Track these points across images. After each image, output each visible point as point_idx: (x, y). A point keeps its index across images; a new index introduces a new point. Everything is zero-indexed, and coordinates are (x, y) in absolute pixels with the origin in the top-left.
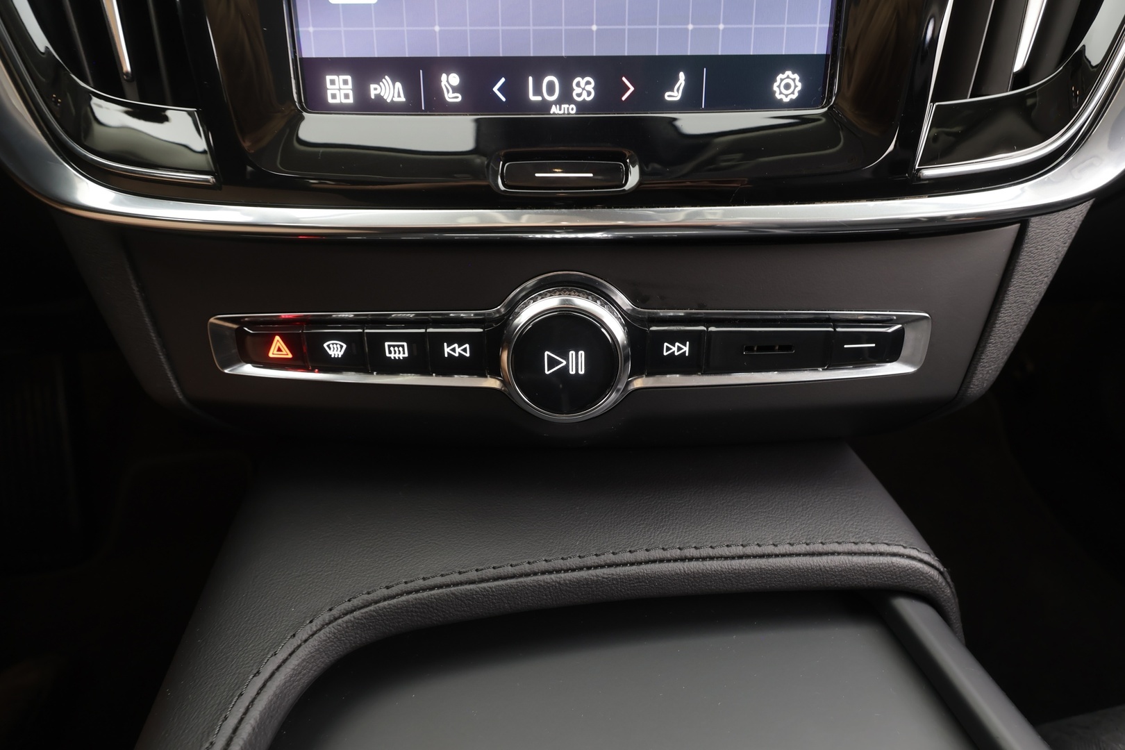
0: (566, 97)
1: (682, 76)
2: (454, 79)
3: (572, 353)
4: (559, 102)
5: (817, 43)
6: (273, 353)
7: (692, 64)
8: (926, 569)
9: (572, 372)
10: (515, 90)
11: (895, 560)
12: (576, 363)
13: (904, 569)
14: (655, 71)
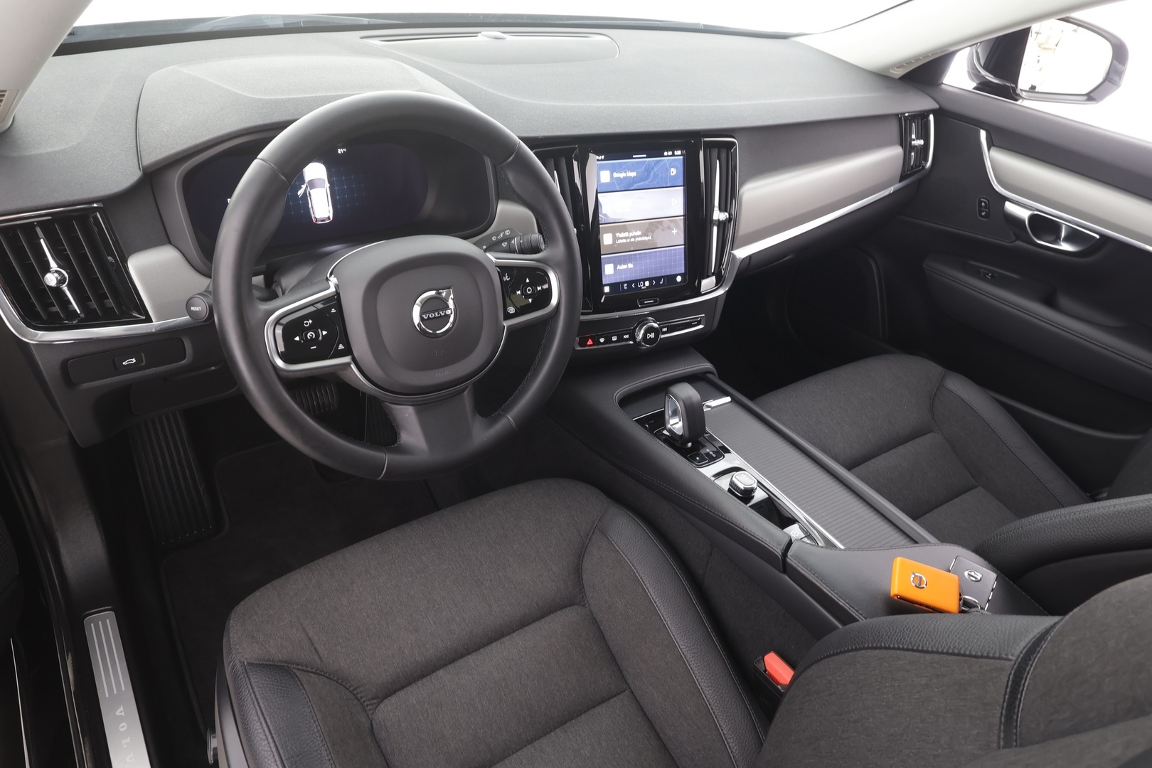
0: (644, 285)
1: (662, 280)
2: (626, 285)
5: (683, 270)
6: (588, 343)
7: (664, 277)
8: (711, 367)
9: (652, 337)
10: (636, 285)
11: (706, 366)
12: (652, 335)
13: (707, 368)
14: (658, 279)
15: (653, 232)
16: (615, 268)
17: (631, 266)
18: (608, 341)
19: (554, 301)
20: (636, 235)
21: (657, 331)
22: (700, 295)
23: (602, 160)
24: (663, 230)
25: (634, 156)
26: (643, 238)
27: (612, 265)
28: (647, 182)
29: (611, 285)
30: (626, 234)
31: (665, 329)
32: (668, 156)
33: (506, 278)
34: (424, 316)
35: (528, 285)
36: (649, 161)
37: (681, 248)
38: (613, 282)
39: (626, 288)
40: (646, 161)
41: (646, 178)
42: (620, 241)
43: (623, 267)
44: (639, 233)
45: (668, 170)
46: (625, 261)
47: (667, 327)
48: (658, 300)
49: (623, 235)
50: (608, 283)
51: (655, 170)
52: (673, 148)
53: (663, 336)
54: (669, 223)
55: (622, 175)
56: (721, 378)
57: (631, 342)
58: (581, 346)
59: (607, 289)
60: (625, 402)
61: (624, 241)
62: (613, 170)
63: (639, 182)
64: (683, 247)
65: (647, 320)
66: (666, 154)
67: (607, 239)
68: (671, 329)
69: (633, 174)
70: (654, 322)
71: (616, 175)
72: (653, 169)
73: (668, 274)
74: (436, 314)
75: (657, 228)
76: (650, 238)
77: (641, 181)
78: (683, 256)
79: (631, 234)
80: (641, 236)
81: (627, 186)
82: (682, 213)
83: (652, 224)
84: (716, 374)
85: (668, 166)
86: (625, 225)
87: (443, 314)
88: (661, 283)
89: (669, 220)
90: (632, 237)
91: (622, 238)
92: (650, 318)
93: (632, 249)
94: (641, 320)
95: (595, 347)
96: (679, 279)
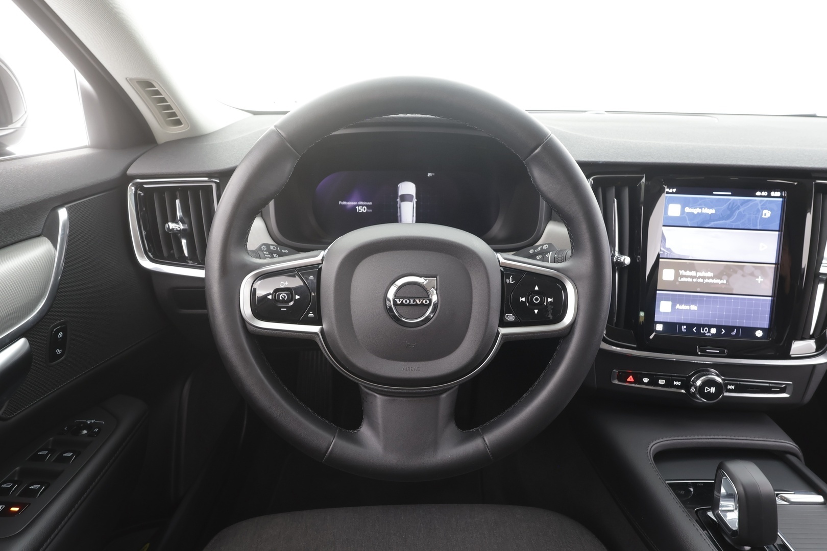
0: (709, 332)
1: (735, 330)
2: (685, 327)
3: (712, 388)
4: (708, 333)
5: (766, 325)
6: (628, 380)
7: (738, 328)
8: (795, 447)
9: (711, 392)
10: (698, 330)
11: (786, 444)
12: (713, 390)
13: (789, 447)
14: (729, 329)
15: (729, 276)
16: (673, 306)
17: (694, 307)
18: (653, 382)
19: (568, 320)
20: (706, 276)
21: (720, 388)
22: (789, 357)
23: (673, 193)
24: (743, 276)
25: (714, 193)
26: (715, 281)
27: (669, 304)
28: (728, 221)
29: (665, 324)
30: (693, 273)
31: (732, 387)
32: (761, 196)
33: (510, 281)
34: (397, 300)
35: (537, 293)
36: (734, 199)
37: (767, 300)
38: (669, 321)
39: (683, 330)
40: (730, 199)
41: (729, 217)
42: (684, 279)
43: (684, 307)
44: (710, 274)
45: (759, 212)
46: (688, 301)
47: (736, 385)
48: (726, 351)
49: (688, 273)
50: (662, 320)
51: (741, 209)
52: (770, 188)
53: (726, 394)
54: (753, 269)
55: (696, 211)
56: (808, 464)
57: (683, 391)
58: (619, 381)
59: (659, 327)
60: (662, 456)
61: (690, 280)
62: (685, 204)
63: (717, 221)
64: (770, 298)
65: (708, 371)
66: (758, 193)
67: (667, 275)
68: (739, 389)
69: (712, 211)
70: (717, 375)
71: (687, 210)
72: (738, 208)
73: (744, 325)
74: (412, 301)
75: (736, 272)
76: (724, 282)
77: (720, 219)
78: (768, 309)
79: (699, 274)
80: (712, 278)
81: (702, 223)
82: (774, 261)
83: (730, 267)
84: (802, 458)
85: (759, 207)
86: (693, 263)
87: (418, 303)
88: (734, 333)
89: (754, 267)
90: (700, 277)
91: (687, 277)
92: (713, 370)
93: (699, 290)
94: (702, 369)
95: (637, 386)
96: (759, 334)
